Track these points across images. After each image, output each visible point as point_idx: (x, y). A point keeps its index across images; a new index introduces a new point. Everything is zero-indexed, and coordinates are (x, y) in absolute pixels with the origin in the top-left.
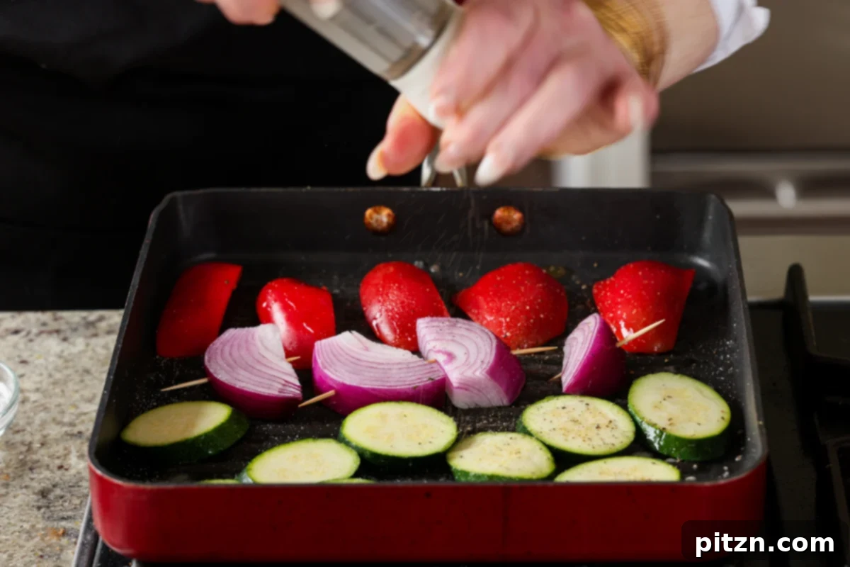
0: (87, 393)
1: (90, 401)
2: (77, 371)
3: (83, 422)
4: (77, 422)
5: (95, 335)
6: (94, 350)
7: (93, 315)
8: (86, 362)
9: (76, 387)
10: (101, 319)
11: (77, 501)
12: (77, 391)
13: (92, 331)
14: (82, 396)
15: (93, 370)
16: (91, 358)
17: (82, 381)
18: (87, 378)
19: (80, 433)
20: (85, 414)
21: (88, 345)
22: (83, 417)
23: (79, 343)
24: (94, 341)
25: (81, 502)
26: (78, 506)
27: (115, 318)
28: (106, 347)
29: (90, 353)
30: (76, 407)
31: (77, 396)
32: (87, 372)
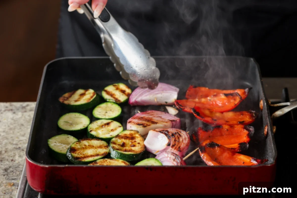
0: (22, 133)
1: (23, 136)
2: (18, 125)
3: (21, 144)
4: (19, 143)
5: (25, 112)
6: (25, 117)
7: (25, 104)
8: (22, 121)
9: (18, 131)
10: (28, 105)
11: (18, 173)
12: (18, 132)
13: (24, 110)
14: (20, 134)
15: (25, 124)
16: (24, 120)
17: (20, 128)
18: (22, 127)
19: (20, 148)
20: (22, 141)
21: (23, 115)
22: (21, 142)
23: (20, 114)
24: (25, 114)
25: (20, 173)
26: (18, 175)
27: (33, 105)
28: (29, 116)
29: (23, 118)
30: (18, 138)
31: (18, 134)
32: (22, 125)
